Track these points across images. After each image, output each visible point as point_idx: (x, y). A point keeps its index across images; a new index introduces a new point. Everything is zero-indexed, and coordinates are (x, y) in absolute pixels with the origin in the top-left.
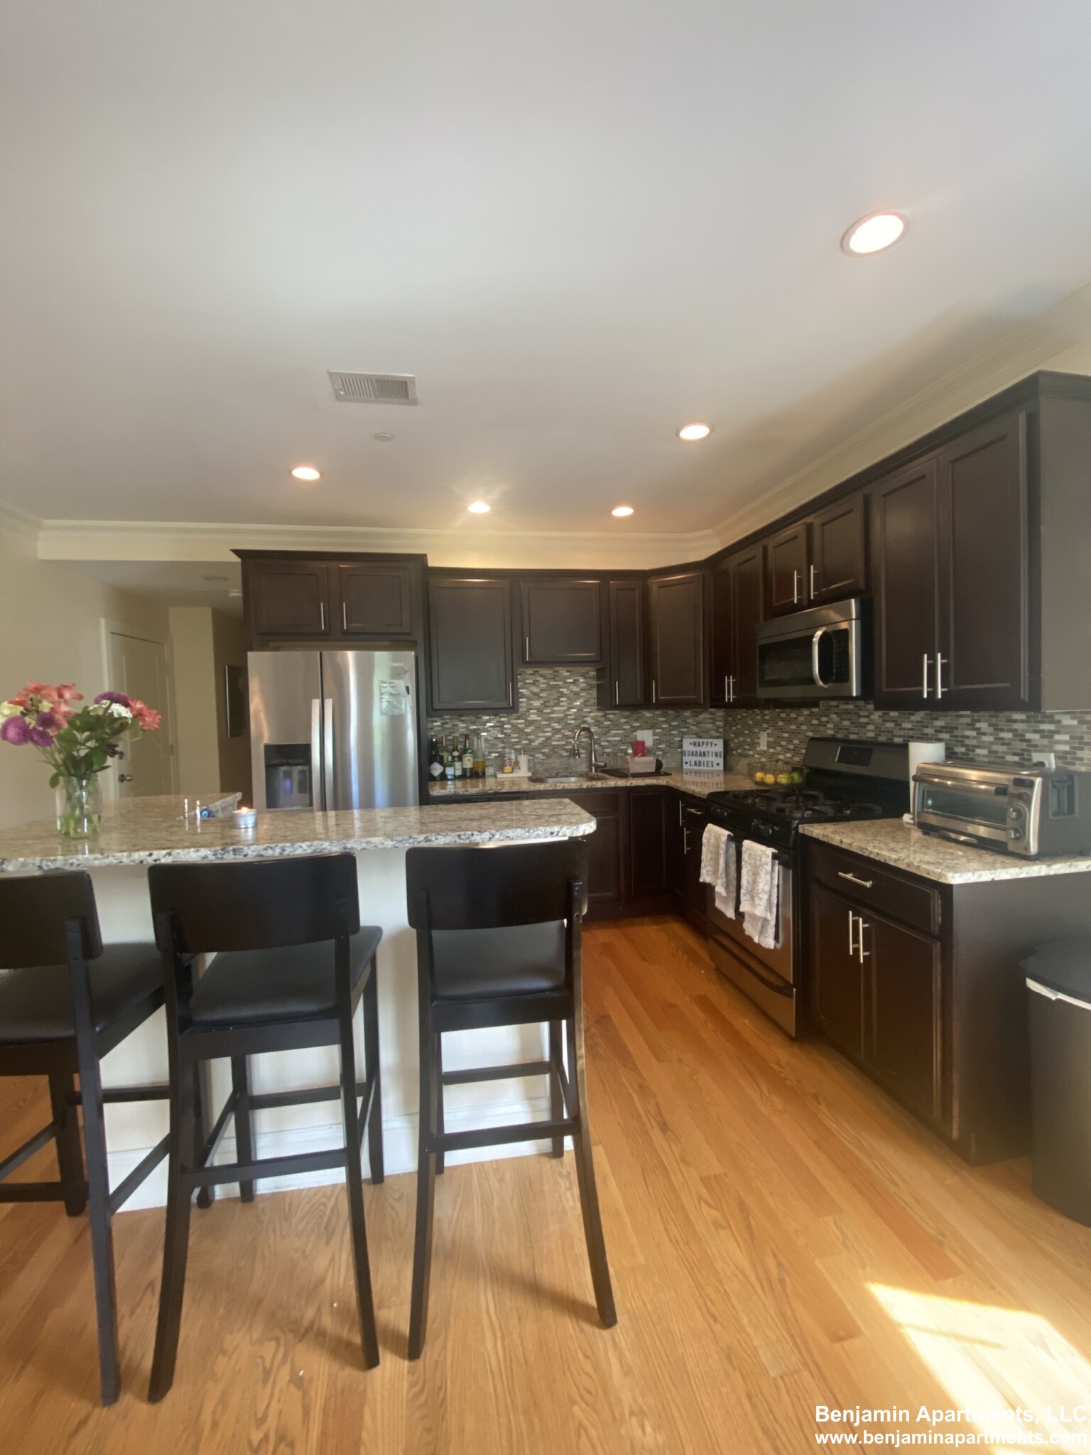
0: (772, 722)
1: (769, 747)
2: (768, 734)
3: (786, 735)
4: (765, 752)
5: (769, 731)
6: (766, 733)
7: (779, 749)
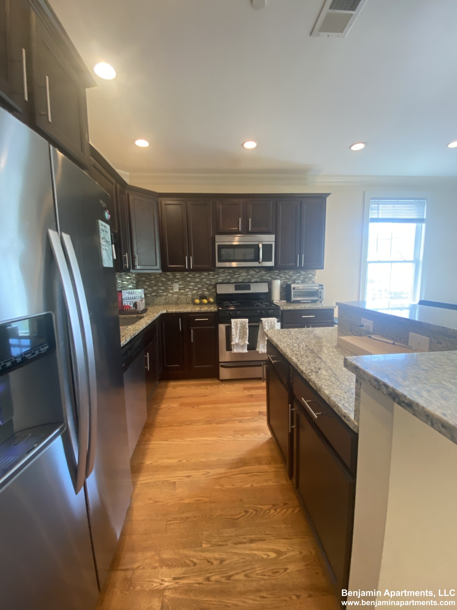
0: (183, 279)
1: (180, 289)
2: (179, 284)
3: (193, 284)
4: (177, 292)
5: (180, 283)
6: (178, 284)
7: (187, 290)
